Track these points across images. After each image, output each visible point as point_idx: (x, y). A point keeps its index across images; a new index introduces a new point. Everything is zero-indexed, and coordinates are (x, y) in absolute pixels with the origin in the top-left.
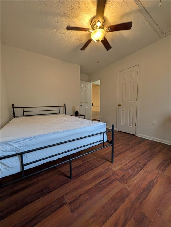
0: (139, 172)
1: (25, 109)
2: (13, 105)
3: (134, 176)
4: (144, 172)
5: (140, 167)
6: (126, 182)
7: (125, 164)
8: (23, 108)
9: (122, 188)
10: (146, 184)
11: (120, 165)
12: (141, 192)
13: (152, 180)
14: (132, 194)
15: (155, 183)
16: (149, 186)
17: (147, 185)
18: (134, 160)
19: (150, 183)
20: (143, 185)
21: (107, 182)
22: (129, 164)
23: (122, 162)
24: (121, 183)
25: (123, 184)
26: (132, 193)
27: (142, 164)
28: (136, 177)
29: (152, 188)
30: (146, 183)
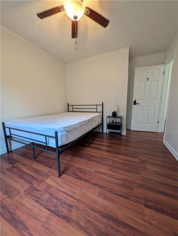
0: (46, 208)
1: (74, 107)
2: (68, 104)
3: (36, 201)
4: (46, 216)
5: (59, 210)
6: (27, 193)
7: (60, 189)
8: (72, 105)
9: (19, 191)
10: (21, 218)
11: (56, 184)
12: (11, 210)
13: (27, 228)
14: (10, 200)
15: (21, 232)
16: (18, 221)
17: (19, 219)
18: (76, 201)
19: (22, 223)
20: (20, 213)
21: (29, 178)
22: (62, 194)
23: (66, 186)
24: (26, 189)
25: (25, 191)
26: (12, 200)
27: (68, 214)
28: (36, 204)
29: (13, 226)
30: (23, 217)
